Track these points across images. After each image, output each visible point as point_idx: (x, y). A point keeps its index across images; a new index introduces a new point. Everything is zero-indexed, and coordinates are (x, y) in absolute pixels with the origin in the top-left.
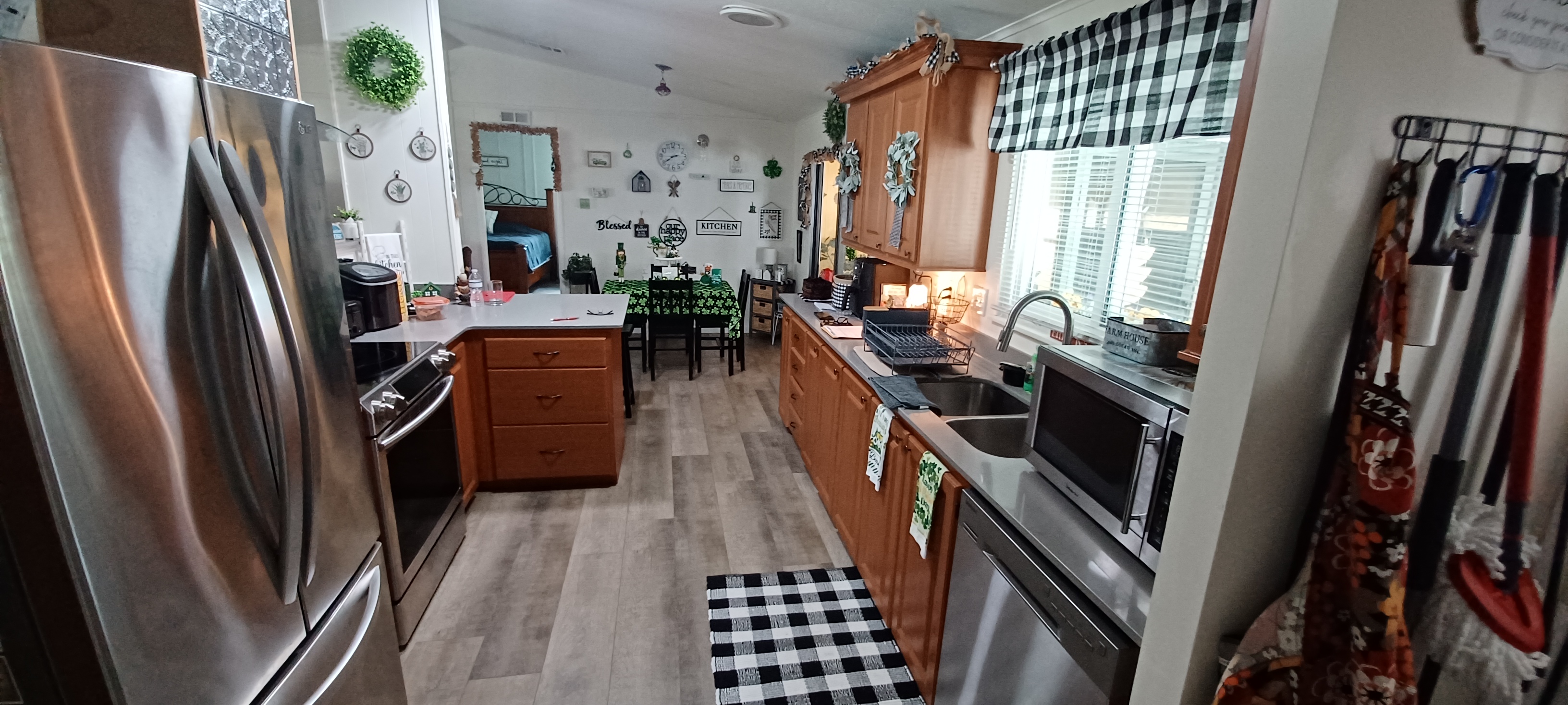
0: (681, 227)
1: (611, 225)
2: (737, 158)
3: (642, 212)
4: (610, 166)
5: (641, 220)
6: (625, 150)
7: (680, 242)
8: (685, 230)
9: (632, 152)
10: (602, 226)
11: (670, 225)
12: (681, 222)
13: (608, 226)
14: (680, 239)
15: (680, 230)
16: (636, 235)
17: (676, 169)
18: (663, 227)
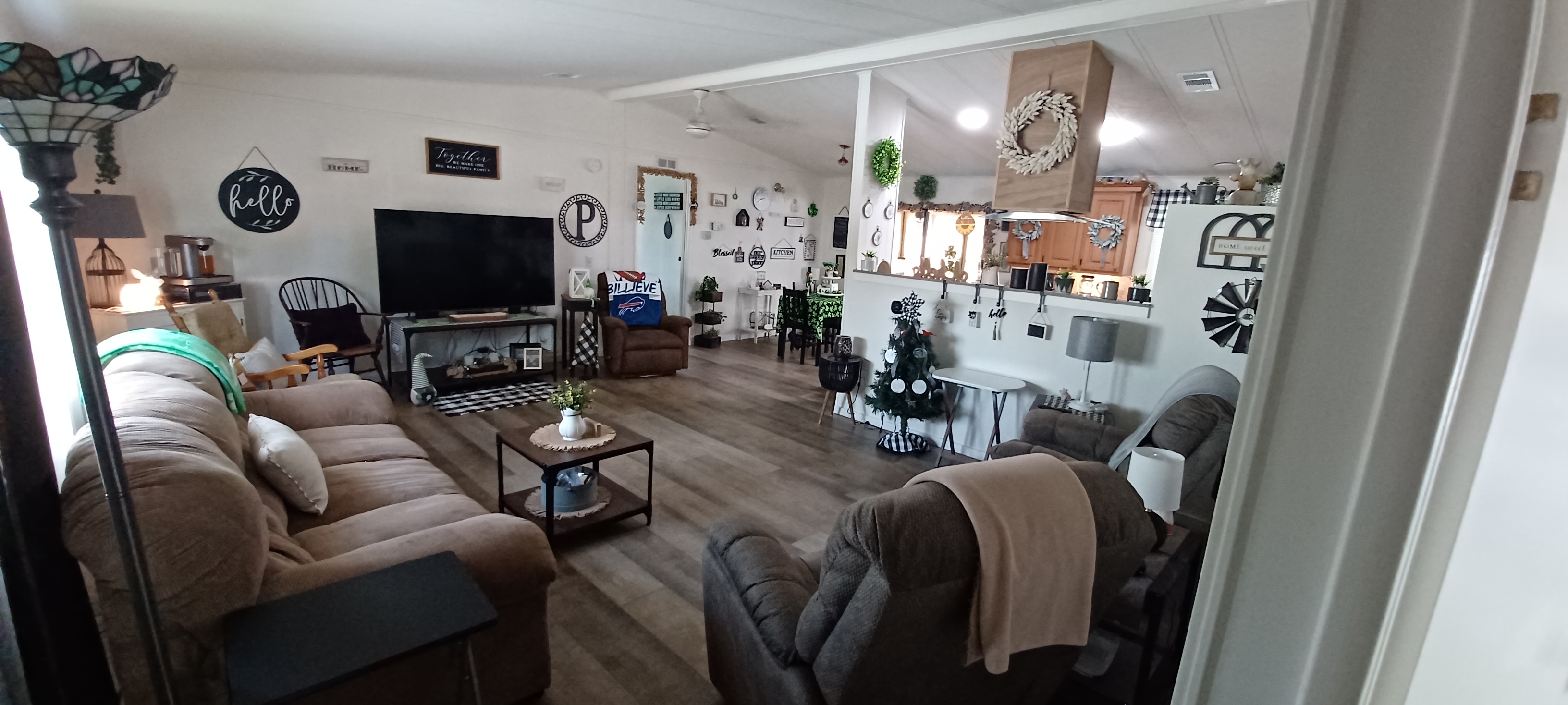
0: (762, 254)
1: (722, 253)
2: (795, 201)
3: (741, 242)
4: (725, 206)
5: (740, 248)
6: (733, 194)
7: (760, 265)
8: (765, 255)
9: (738, 195)
10: (717, 254)
11: (757, 252)
16: (736, 261)
18: (752, 253)
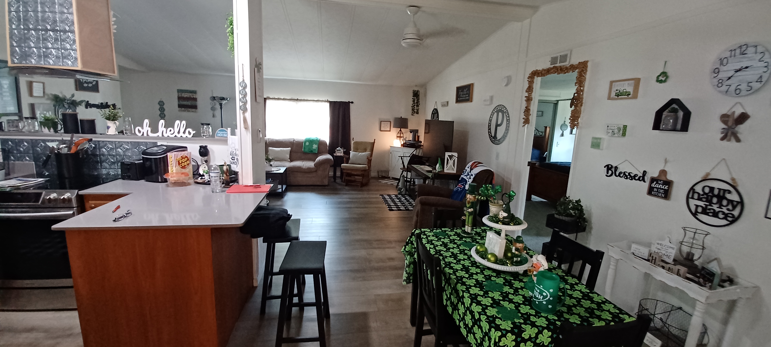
0: (734, 197)
1: (620, 173)
3: (666, 161)
4: (635, 97)
5: (663, 172)
6: (660, 72)
7: (725, 222)
8: (741, 203)
9: (670, 73)
10: (610, 172)
11: (712, 189)
12: (734, 187)
13: (617, 174)
14: (726, 217)
15: (730, 202)
16: (650, 192)
17: (744, 93)
18: (698, 188)
